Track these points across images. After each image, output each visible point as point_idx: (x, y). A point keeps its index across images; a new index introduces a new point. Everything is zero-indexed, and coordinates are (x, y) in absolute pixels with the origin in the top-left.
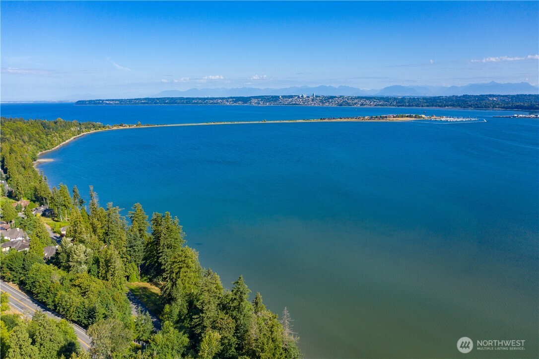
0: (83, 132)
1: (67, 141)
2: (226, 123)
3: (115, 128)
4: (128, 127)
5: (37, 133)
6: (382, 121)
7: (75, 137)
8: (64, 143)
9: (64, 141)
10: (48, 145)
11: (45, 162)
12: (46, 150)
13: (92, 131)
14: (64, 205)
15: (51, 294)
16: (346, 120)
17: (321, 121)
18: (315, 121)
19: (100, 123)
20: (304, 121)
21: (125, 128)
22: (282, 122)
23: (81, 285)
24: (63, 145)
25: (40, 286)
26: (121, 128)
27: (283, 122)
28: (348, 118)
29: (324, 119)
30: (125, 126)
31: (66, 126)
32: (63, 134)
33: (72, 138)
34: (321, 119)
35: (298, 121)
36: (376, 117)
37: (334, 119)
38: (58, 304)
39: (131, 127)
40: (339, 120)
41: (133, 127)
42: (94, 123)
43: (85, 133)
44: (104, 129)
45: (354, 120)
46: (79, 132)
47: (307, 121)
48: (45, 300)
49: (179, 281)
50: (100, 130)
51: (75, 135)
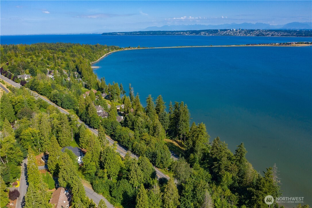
0: (110, 52)
1: (103, 57)
2: (188, 47)
3: (126, 49)
5: (89, 52)
6: (288, 46)
7: (106, 54)
8: (101, 57)
9: (101, 56)
10: (95, 59)
11: (95, 68)
12: (94, 61)
13: (115, 51)
14: (117, 94)
15: (131, 143)
16: (263, 45)
17: (247, 46)
18: (243, 46)
19: (118, 46)
20: (236, 46)
21: (132, 49)
22: (222, 46)
23: (146, 139)
24: (101, 59)
25: (124, 138)
26: (130, 49)
27: (223, 46)
28: (265, 44)
29: (249, 45)
30: (131, 48)
31: (102, 48)
32: (101, 52)
33: (105, 55)
34: (247, 45)
35: (232, 46)
36: (284, 44)
37: (255, 44)
38: (135, 148)
39: (135, 49)
40: (259, 45)
42: (115, 46)
43: (111, 52)
44: (120, 50)
45: (268, 45)
46: (108, 51)
47: (238, 46)
48: (127, 145)
49: (197, 141)
50: (118, 51)
51: (106, 53)
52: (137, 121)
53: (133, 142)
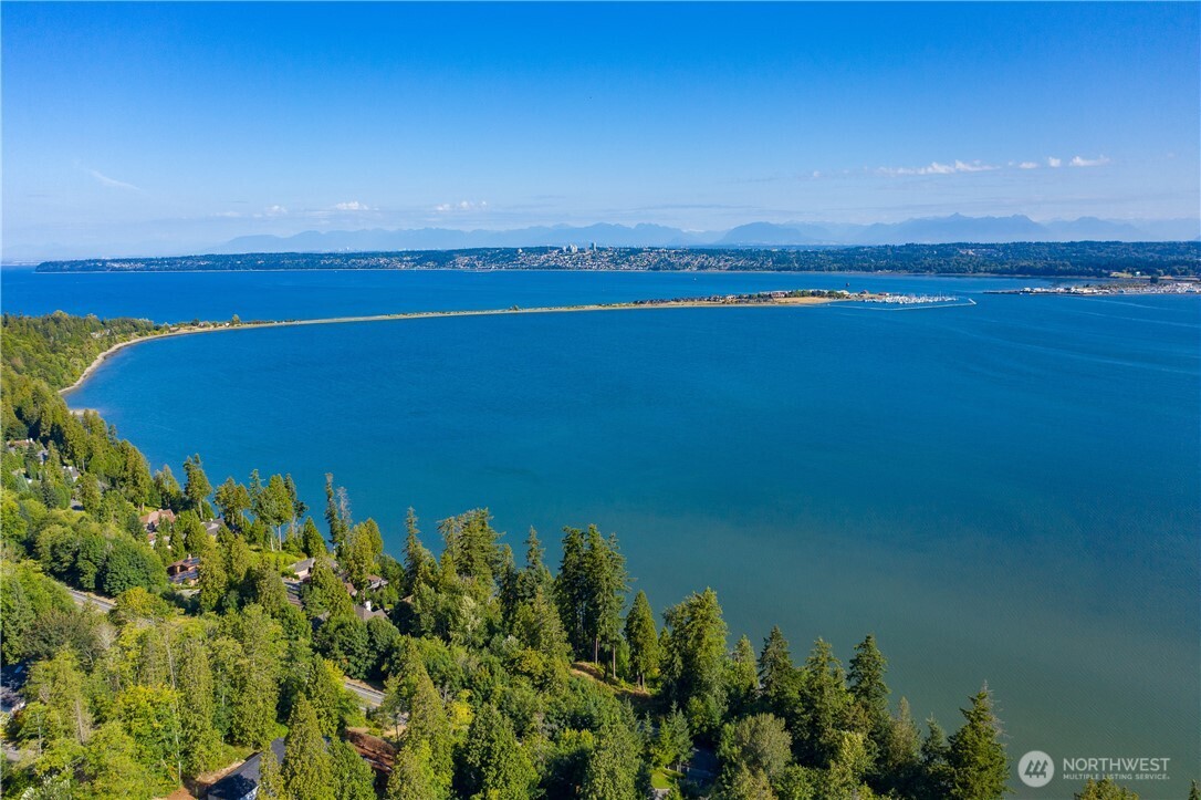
0: (116, 343)
1: (94, 365)
2: (431, 315)
3: (184, 331)
4: (212, 327)
5: (37, 350)
6: (765, 304)
7: (104, 354)
8: (88, 369)
9: (88, 365)
10: (64, 376)
13: (135, 339)
16: (689, 304)
17: (637, 307)
18: (624, 306)
19: (147, 320)
20: (600, 308)
21: (206, 329)
22: (553, 310)
24: (90, 373)
26: (198, 329)
27: (556, 310)
28: (693, 300)
29: (641, 302)
30: (204, 326)
31: (79, 333)
33: (100, 357)
34: (636, 303)
35: (587, 308)
36: (750, 297)
37: (663, 301)
39: (219, 328)
40: (673, 304)
41: (223, 327)
42: (136, 320)
43: (120, 345)
44: (159, 335)
45: (705, 304)
46: (111, 341)
47: (607, 308)
49: (701, 653)
50: (150, 337)
51: (103, 351)
52: (458, 611)
53: (487, 688)
